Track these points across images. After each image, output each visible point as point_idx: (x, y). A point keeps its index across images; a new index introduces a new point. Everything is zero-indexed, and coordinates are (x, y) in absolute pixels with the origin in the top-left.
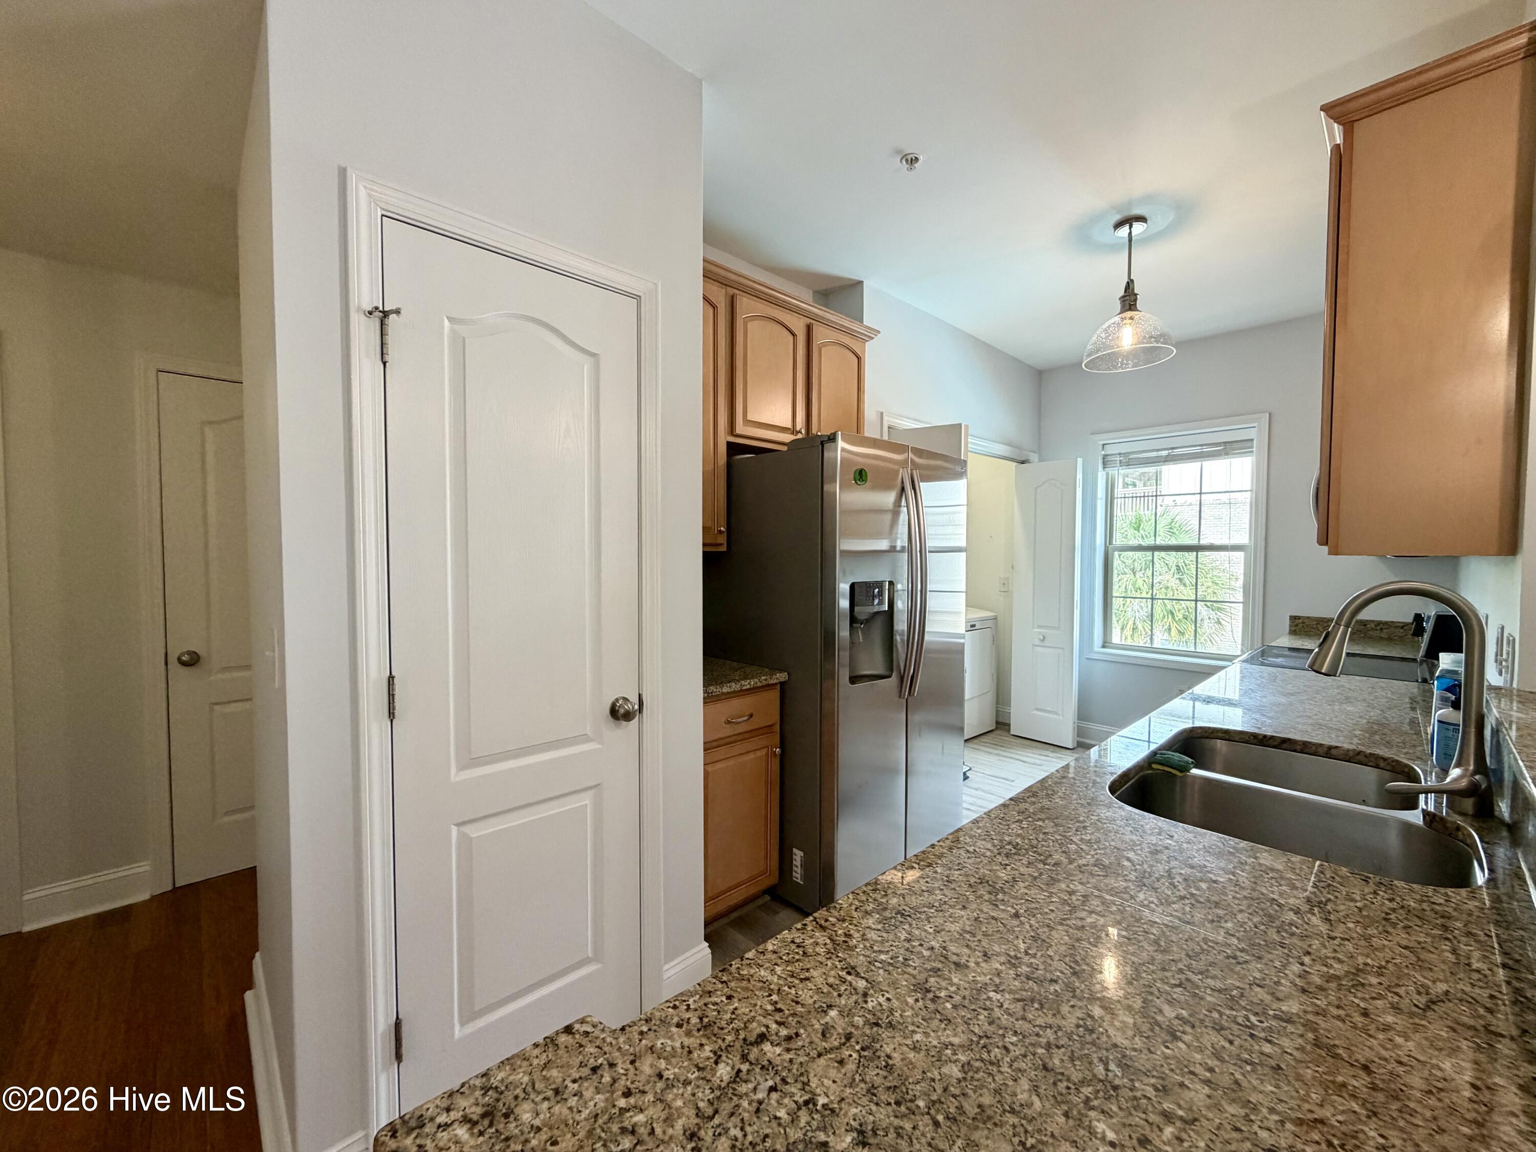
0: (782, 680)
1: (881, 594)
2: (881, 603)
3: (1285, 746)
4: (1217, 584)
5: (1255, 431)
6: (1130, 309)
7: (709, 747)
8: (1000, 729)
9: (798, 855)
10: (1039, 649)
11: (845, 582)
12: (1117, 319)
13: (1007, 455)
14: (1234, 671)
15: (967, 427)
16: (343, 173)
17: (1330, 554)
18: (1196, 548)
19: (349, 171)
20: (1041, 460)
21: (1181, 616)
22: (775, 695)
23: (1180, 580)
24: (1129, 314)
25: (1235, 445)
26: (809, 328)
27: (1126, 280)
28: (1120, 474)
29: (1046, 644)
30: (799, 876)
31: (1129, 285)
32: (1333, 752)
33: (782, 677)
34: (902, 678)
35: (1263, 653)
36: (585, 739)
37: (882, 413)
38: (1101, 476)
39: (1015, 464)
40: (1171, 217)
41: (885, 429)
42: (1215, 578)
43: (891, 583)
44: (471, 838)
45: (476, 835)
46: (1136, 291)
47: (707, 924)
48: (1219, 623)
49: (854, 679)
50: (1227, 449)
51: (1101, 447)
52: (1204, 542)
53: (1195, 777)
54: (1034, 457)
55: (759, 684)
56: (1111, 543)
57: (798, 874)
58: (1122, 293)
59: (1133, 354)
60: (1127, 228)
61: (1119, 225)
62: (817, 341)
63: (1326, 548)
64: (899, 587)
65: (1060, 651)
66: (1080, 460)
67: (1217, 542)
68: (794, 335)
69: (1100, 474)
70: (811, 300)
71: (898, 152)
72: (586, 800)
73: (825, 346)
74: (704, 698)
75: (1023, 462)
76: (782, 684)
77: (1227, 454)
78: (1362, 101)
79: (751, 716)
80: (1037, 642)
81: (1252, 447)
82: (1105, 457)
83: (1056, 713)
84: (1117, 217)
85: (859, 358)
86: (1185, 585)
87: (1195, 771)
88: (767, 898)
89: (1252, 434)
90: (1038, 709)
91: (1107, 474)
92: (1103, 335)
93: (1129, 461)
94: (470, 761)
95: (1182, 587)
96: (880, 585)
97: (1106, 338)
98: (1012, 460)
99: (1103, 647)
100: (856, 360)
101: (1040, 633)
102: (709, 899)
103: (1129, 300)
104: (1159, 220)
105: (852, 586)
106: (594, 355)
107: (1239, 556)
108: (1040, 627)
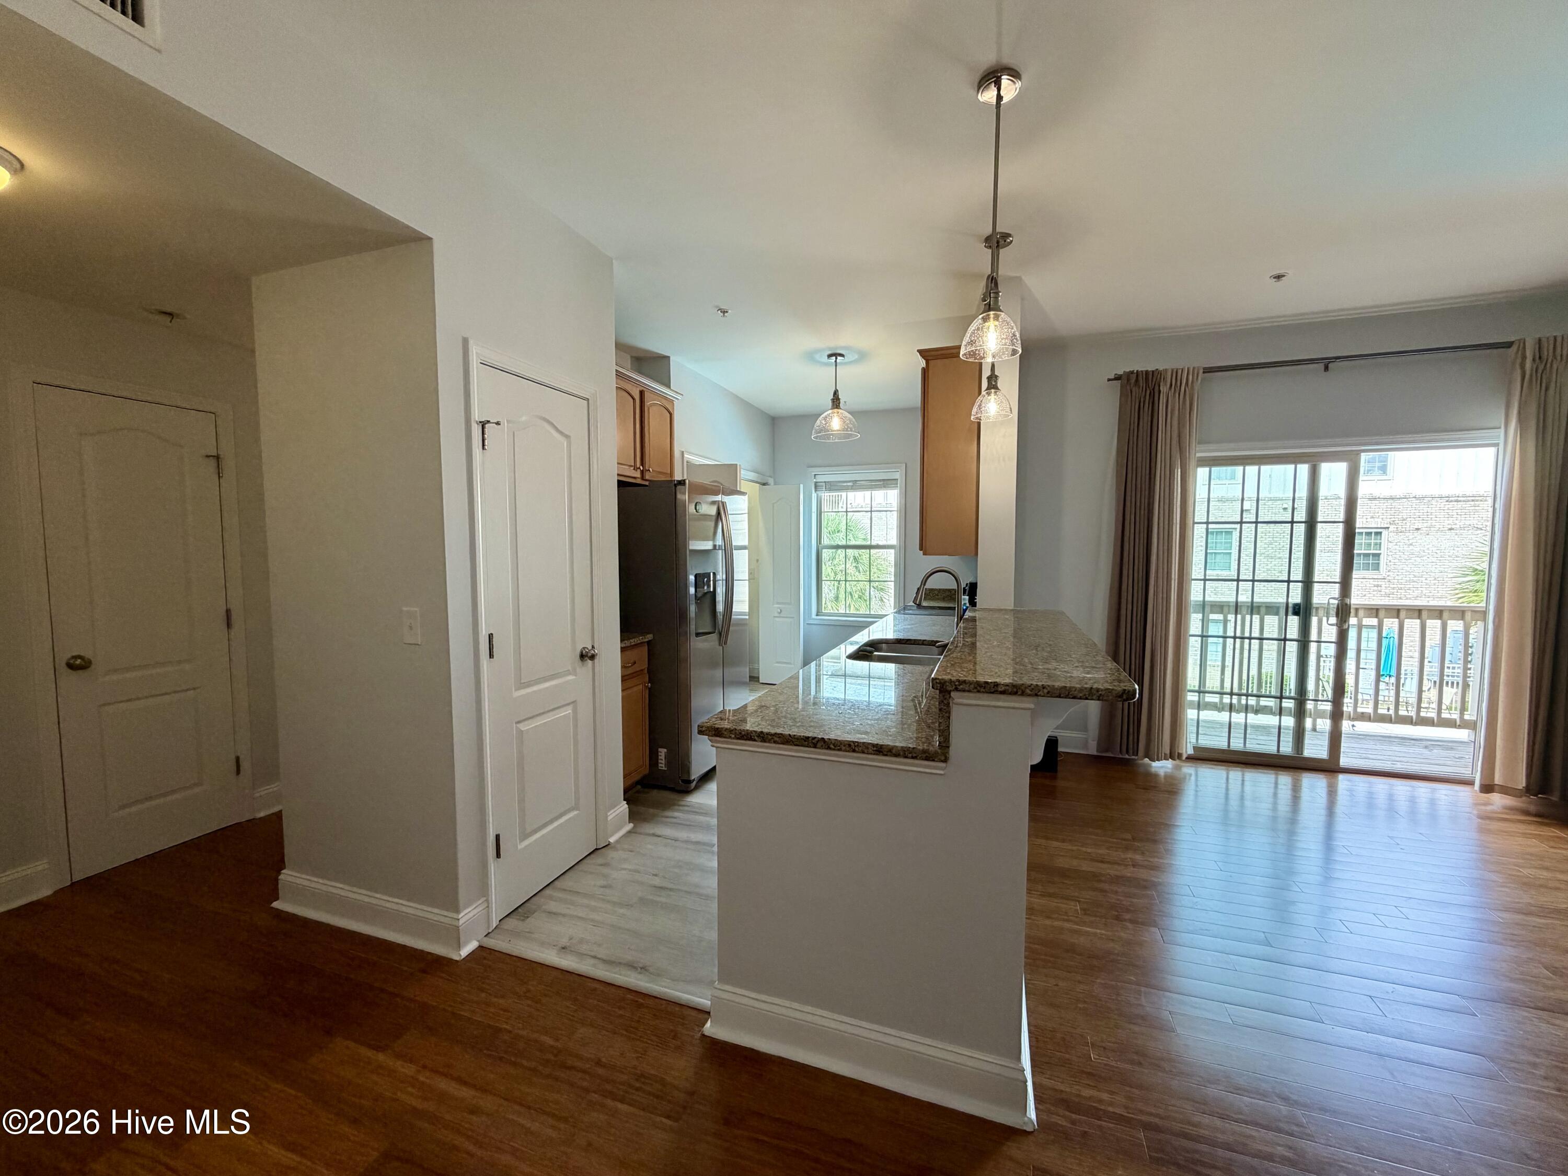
0: (650, 639)
1: (709, 580)
2: (709, 586)
3: (908, 642)
4: (880, 570)
5: (898, 475)
6: (837, 408)
7: (624, 679)
8: (752, 681)
9: (663, 752)
10: (777, 619)
11: (692, 574)
12: (830, 411)
13: (755, 479)
14: (890, 618)
15: (740, 465)
16: (465, 341)
17: (923, 555)
18: (870, 547)
19: (471, 342)
20: (775, 484)
21: (857, 596)
22: (646, 648)
23: (856, 567)
24: (836, 410)
25: (889, 482)
26: (642, 393)
27: (834, 389)
28: (826, 495)
29: (782, 615)
30: (663, 766)
31: (836, 393)
32: (925, 642)
33: (650, 637)
34: (720, 634)
35: (904, 609)
36: (568, 673)
37: (683, 452)
38: (814, 495)
39: (758, 485)
40: (856, 357)
41: (685, 463)
42: (879, 566)
43: (714, 574)
44: (522, 731)
45: (525, 729)
46: (840, 397)
47: (625, 792)
48: (882, 600)
49: (698, 635)
50: (885, 484)
51: (813, 476)
52: (874, 543)
53: (875, 655)
54: (771, 481)
55: (639, 642)
56: (820, 543)
57: (662, 765)
58: (832, 397)
59: (840, 436)
60: (834, 358)
61: (830, 356)
62: (647, 404)
63: (922, 552)
64: (718, 577)
65: (791, 620)
66: (802, 486)
67: (881, 543)
68: (634, 399)
69: (813, 495)
70: (629, 366)
71: (717, 307)
72: (569, 711)
73: (651, 406)
74: (621, 648)
75: (764, 484)
76: (649, 643)
77: (885, 487)
78: (933, 353)
79: (635, 663)
80: (776, 615)
81: (897, 484)
82: (816, 483)
83: (790, 663)
84: (830, 352)
85: (671, 414)
86: (859, 572)
87: (875, 653)
88: (639, 787)
89: (897, 476)
90: (778, 662)
91: (817, 495)
92: (824, 422)
93: (831, 486)
94: (521, 685)
95: (857, 573)
96: (708, 575)
97: (825, 424)
98: (757, 482)
99: (817, 615)
100: (669, 415)
101: (778, 608)
102: (625, 777)
103: (836, 401)
104: (850, 357)
105: (696, 576)
106: (567, 437)
107: (892, 551)
108: (778, 603)
